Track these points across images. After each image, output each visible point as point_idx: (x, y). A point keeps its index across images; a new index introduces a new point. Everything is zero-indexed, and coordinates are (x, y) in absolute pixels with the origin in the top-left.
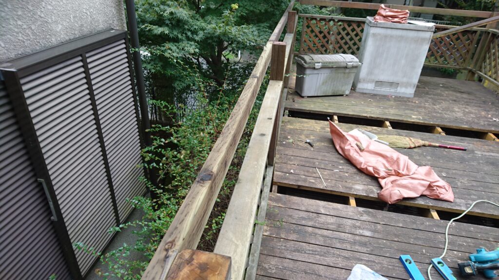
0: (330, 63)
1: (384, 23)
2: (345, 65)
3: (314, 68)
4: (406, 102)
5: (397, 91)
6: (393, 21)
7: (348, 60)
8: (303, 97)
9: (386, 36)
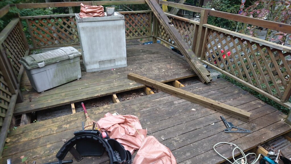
0: (53, 59)
1: (87, 18)
2: (66, 57)
3: (39, 68)
4: (123, 71)
5: (116, 65)
6: (93, 16)
7: (68, 53)
8: (40, 93)
9: (93, 28)
